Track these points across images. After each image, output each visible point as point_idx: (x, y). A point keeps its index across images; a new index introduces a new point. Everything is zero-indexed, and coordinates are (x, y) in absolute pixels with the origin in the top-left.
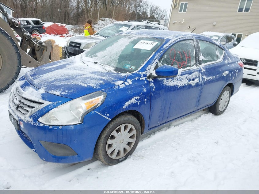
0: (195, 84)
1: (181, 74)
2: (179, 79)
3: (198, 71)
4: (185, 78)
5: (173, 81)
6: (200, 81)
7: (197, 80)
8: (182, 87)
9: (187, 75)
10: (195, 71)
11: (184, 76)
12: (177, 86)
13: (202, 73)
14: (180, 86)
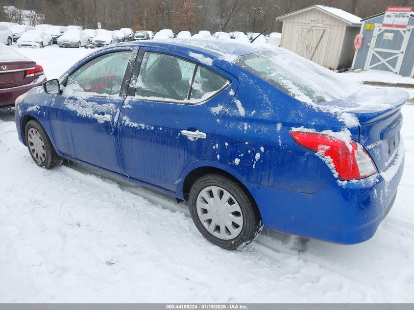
0: (103, 122)
1: (87, 99)
2: (82, 105)
3: (115, 103)
4: (90, 106)
5: (74, 105)
6: (113, 120)
7: (108, 117)
8: (82, 117)
9: (94, 103)
10: (112, 101)
11: (90, 103)
12: (77, 113)
13: (121, 109)
14: (80, 115)
